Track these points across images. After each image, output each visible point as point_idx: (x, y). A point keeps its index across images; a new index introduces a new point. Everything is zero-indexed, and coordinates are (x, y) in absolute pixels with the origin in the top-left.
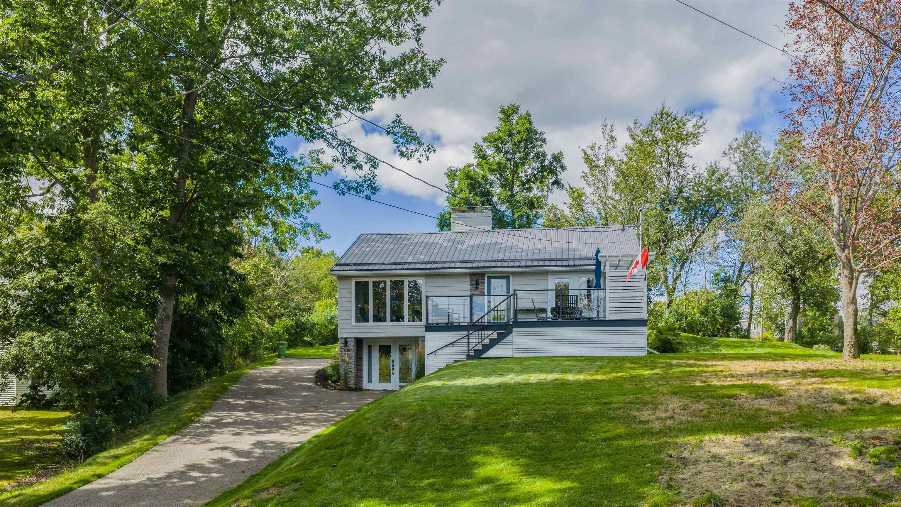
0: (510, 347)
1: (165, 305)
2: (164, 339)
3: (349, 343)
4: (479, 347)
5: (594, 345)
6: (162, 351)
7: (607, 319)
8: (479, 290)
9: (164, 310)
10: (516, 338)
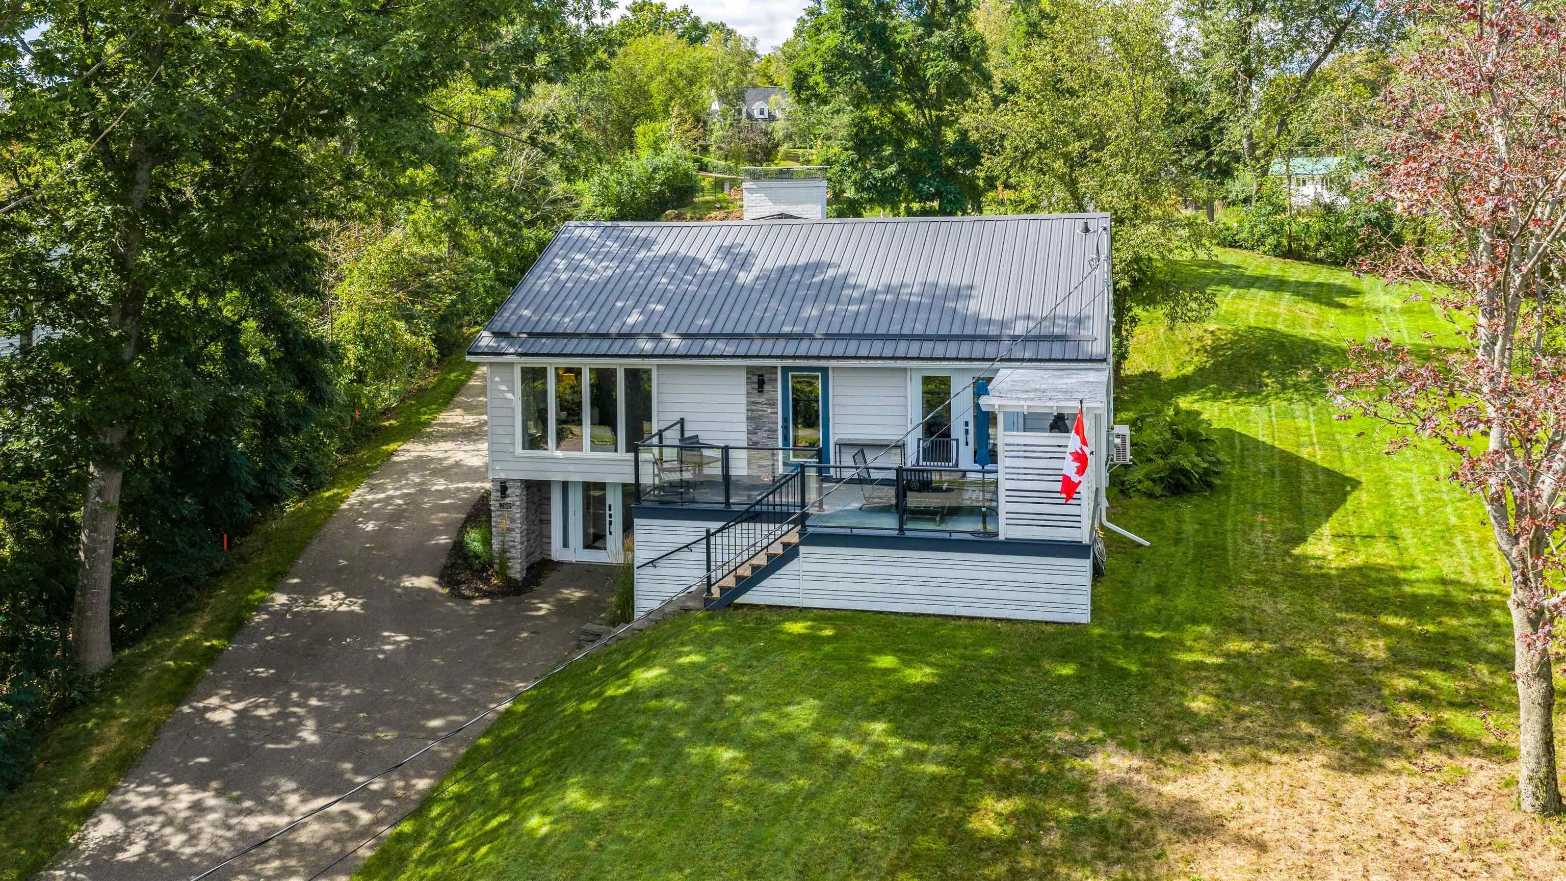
0: (794, 584)
1: (102, 483)
2: (102, 551)
3: (509, 492)
4: (730, 582)
5: (971, 593)
6: (96, 575)
7: (1002, 537)
8: (766, 396)
9: (100, 494)
10: (806, 567)
